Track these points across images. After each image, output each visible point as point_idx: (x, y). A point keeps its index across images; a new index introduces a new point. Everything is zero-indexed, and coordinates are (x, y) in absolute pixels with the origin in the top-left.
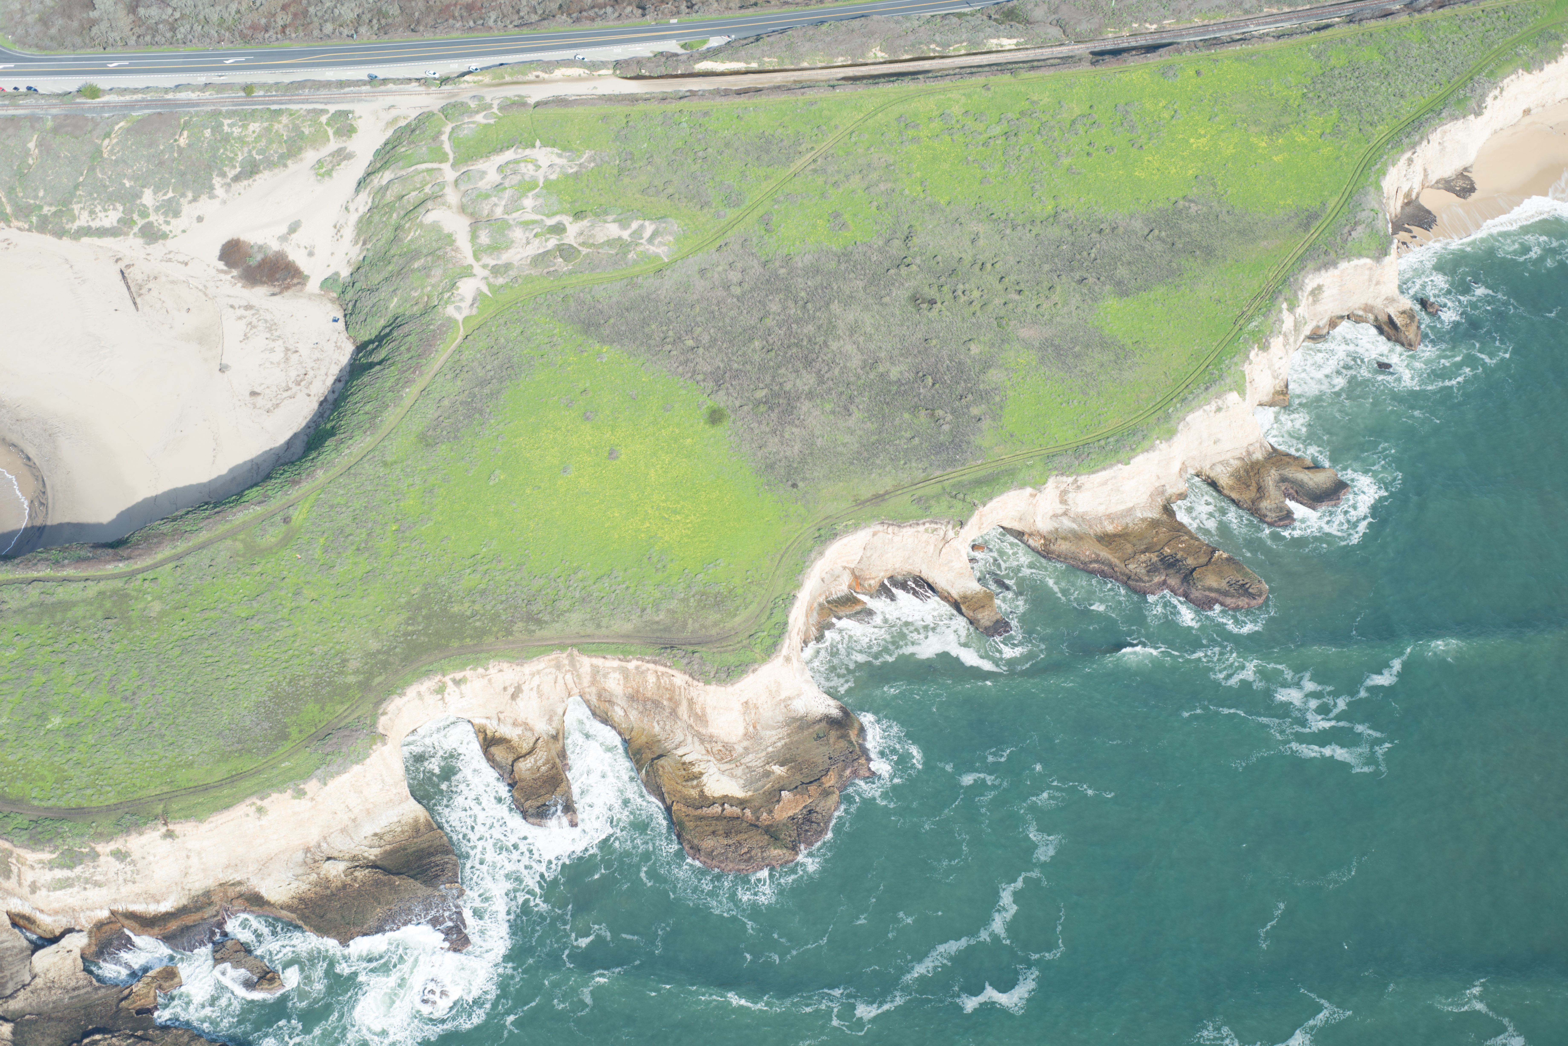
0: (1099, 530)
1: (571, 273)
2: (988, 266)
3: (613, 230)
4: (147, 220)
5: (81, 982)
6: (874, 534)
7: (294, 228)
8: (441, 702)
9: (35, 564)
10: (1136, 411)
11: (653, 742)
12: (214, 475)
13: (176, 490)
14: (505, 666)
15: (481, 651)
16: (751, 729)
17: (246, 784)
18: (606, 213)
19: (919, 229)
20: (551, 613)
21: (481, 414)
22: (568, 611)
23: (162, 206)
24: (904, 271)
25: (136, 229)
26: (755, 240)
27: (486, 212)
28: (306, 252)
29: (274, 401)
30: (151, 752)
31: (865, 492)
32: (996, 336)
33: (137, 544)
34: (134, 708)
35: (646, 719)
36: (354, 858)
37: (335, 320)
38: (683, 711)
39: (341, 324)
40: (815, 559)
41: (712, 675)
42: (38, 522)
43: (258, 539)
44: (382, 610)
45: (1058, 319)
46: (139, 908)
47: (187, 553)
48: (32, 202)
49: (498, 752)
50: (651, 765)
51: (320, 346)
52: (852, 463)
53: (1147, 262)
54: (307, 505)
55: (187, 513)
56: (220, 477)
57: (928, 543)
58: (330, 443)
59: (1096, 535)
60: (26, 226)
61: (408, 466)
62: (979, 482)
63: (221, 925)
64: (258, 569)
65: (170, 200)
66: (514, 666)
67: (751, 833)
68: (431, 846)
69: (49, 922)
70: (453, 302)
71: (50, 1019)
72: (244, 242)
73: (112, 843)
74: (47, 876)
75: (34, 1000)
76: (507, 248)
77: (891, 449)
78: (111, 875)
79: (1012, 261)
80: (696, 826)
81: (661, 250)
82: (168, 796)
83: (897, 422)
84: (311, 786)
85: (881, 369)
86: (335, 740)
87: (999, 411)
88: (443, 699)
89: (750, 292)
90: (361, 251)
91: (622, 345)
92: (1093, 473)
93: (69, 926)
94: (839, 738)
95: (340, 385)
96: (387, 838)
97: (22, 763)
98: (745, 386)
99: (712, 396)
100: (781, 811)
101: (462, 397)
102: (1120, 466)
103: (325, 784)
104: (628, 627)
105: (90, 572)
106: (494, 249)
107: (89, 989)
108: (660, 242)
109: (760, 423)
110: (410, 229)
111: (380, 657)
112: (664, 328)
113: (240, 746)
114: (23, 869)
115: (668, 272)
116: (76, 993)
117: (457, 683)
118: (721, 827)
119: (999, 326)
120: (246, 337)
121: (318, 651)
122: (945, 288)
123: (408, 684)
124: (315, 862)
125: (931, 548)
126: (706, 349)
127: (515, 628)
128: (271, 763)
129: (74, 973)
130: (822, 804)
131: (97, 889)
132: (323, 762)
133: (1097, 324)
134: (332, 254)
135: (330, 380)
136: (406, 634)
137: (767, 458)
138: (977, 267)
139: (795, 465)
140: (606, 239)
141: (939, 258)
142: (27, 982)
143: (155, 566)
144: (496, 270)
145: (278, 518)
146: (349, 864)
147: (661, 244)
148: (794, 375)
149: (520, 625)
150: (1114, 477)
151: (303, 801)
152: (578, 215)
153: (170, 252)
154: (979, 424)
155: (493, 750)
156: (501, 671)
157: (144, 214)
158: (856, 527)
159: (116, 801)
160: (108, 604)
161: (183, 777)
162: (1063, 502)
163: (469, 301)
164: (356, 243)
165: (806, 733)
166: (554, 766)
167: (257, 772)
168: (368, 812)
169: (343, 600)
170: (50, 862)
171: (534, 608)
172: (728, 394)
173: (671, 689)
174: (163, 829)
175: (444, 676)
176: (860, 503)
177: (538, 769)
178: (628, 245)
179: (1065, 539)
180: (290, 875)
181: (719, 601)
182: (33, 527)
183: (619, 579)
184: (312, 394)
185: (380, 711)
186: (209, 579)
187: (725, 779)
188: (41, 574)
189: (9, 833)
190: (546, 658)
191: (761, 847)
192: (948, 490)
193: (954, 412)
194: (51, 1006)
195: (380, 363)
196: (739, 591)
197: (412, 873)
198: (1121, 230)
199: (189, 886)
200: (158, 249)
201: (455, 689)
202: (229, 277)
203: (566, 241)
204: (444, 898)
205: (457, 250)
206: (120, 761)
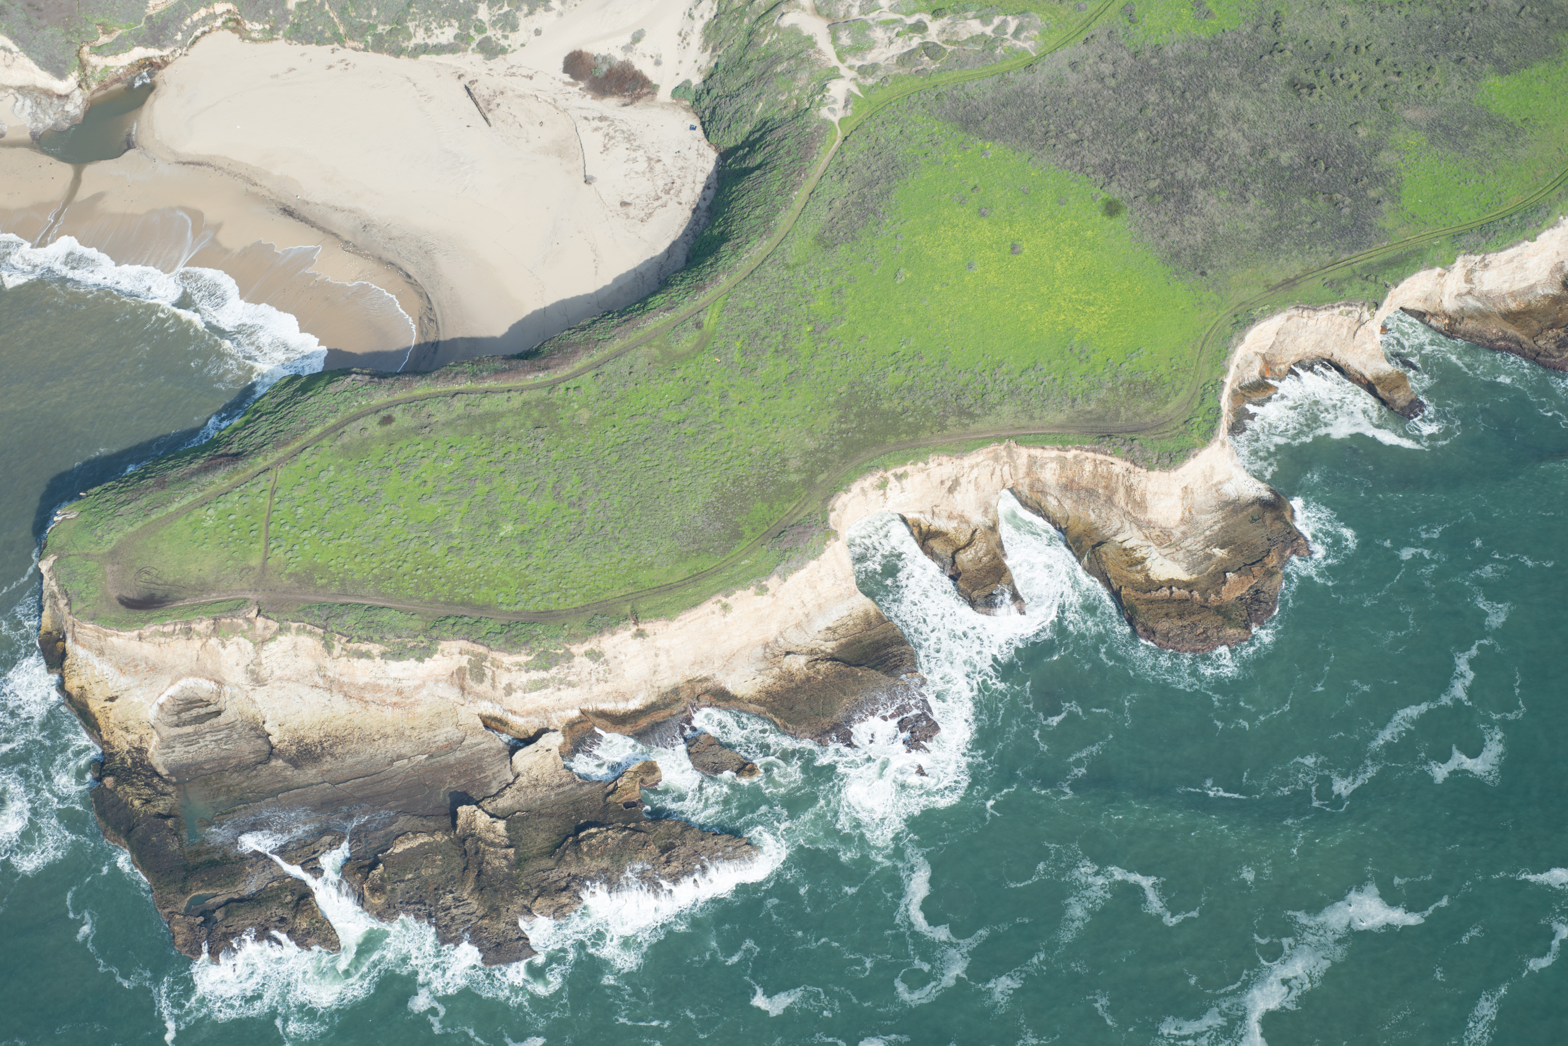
0: (1502, 307)
1: (940, 71)
2: (1363, 49)
3: (975, 27)
4: (484, 35)
5: (564, 779)
6: (1289, 319)
7: (637, 37)
8: (882, 498)
9: (454, 378)
10: (1536, 188)
11: (1091, 530)
12: (599, 286)
13: (563, 302)
14: (945, 459)
15: (919, 446)
16: (1187, 513)
17: (710, 582)
18: (965, 9)
19: (1286, 14)
20: (982, 406)
21: (875, 214)
22: (998, 404)
23: (499, 20)
24: (1277, 57)
25: (474, 45)
26: (1121, 32)
27: (842, 14)
28: (652, 61)
29: (646, 210)
30: (609, 555)
31: (1276, 277)
32: (1381, 118)
33: (551, 353)
34: (584, 512)
35: (1081, 508)
36: (812, 652)
37: (693, 128)
38: (1120, 498)
39: (699, 132)
40: (1237, 345)
41: (1155, 461)
42: (431, 338)
43: (674, 345)
44: (812, 409)
45: (1442, 99)
46: (608, 706)
47: (606, 361)
48: (365, 21)
49: (936, 545)
50: (1093, 552)
51: (682, 154)
52: (1257, 250)
53: (1523, 39)
54: (716, 310)
55: (594, 322)
56: (605, 287)
57: (1341, 325)
58: (726, 249)
59: (1500, 313)
60: (362, 46)
61: (811, 268)
62: (1388, 264)
63: (689, 720)
64: (679, 374)
65: (506, 14)
66: (954, 460)
67: (1205, 614)
68: (885, 638)
69: (523, 724)
70: (826, 104)
71: (540, 815)
72: (587, 54)
73: (587, 644)
74: (524, 678)
75: (521, 798)
76: (871, 48)
77: (1294, 234)
78: (584, 675)
79: (1386, 43)
80: (1149, 610)
81: (1028, 45)
82: (634, 596)
83: (1296, 207)
84: (773, 582)
85: (1271, 156)
86: (790, 537)
87: (1396, 193)
88: (884, 494)
89: (1125, 83)
90: (712, 58)
91: (1005, 141)
92: (1502, 250)
93: (542, 726)
94: (1275, 519)
95: (711, 193)
96: (841, 631)
97: (482, 569)
98: (1136, 176)
99: (1105, 188)
100: (1229, 592)
101: (853, 198)
102: (1527, 243)
103: (785, 580)
104: (1061, 418)
105: (510, 384)
106: (858, 49)
107: (573, 785)
108: (1026, 37)
109: (1158, 213)
110: (766, 33)
111: (819, 455)
112: (1045, 122)
113: (696, 546)
114: (498, 672)
115: (1038, 67)
116: (561, 790)
117: (899, 477)
118: (1173, 609)
119: (1383, 108)
120: (606, 148)
121: (757, 451)
122: (1323, 72)
123: (852, 480)
124: (775, 656)
125: (1345, 331)
126: (1091, 142)
127: (948, 422)
128: (731, 561)
129: (556, 771)
130: (1268, 584)
131: (570, 689)
132: (782, 557)
133: (1482, 102)
134: (680, 62)
135: (699, 188)
136: (840, 432)
137: (1171, 247)
138: (1351, 50)
139: (1201, 253)
140: (969, 35)
141: (1311, 43)
142: (511, 781)
143: (575, 375)
144: (863, 71)
145: (690, 323)
146: (809, 658)
147: (1027, 39)
148: (1184, 164)
149: (952, 420)
150: (1521, 255)
151: (765, 598)
152: (937, 13)
153: (512, 67)
154: (1379, 207)
155: (932, 543)
156: (940, 465)
157: (480, 29)
158: (1273, 312)
159: (583, 604)
160: (535, 414)
161: (645, 578)
162: (1469, 280)
163: (841, 103)
164: (705, 50)
165: (1240, 516)
166: (995, 556)
167: (718, 571)
168: (820, 607)
169: (772, 402)
170: (526, 664)
171: (965, 402)
172: (1120, 185)
173: (1109, 477)
174: (634, 629)
175: (886, 471)
176: (1272, 288)
177: (980, 559)
178: (994, 40)
179: (1471, 317)
180: (753, 670)
181: (1148, 389)
182: (426, 343)
183: (1045, 371)
184: (683, 202)
185: (829, 507)
186: (633, 385)
187: (1168, 563)
188: (462, 387)
189: (483, 637)
190: (985, 451)
191: (1217, 627)
192: (1359, 272)
193: (1351, 194)
194: (539, 802)
195: (759, 167)
196: (1167, 379)
197: (871, 664)
198: (1492, 8)
199: (658, 684)
200: (499, 64)
201: (897, 484)
202: (576, 89)
203: (929, 39)
204: (907, 688)
205: (819, 52)
206: (580, 565)
